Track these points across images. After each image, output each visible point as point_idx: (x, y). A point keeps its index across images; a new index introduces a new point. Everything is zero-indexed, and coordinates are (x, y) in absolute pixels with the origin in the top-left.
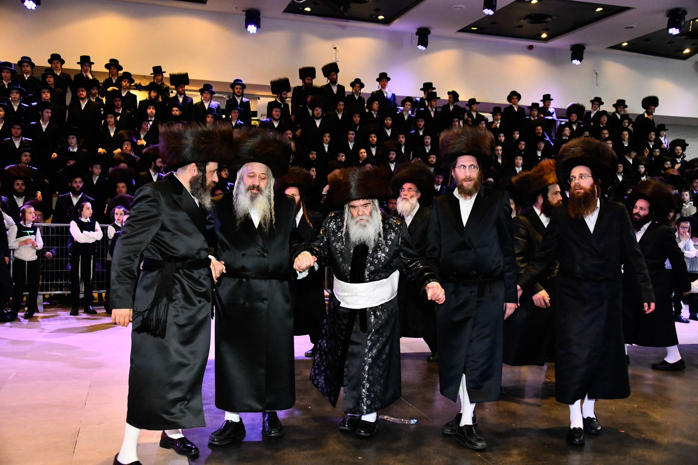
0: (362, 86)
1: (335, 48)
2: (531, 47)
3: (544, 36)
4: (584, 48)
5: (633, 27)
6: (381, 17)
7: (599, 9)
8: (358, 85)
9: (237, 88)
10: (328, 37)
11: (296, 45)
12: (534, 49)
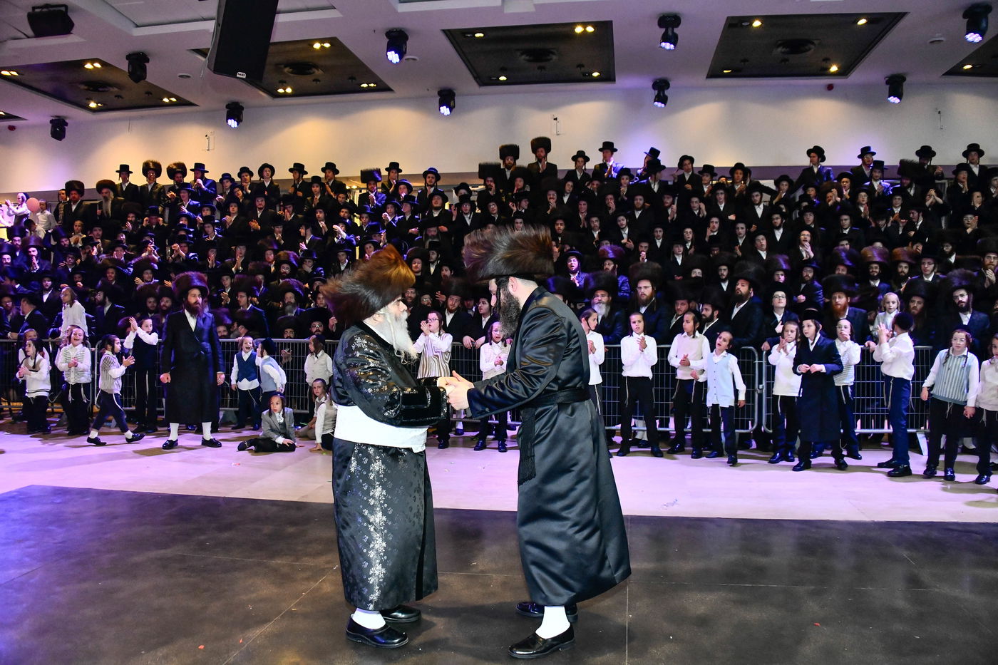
0: (587, 159)
1: (556, 119)
2: (830, 87)
3: (834, 69)
4: (904, 79)
5: (942, 41)
6: (596, 74)
7: (862, 22)
8: (581, 159)
9: (429, 177)
10: (544, 107)
11: (508, 121)
12: (834, 89)
